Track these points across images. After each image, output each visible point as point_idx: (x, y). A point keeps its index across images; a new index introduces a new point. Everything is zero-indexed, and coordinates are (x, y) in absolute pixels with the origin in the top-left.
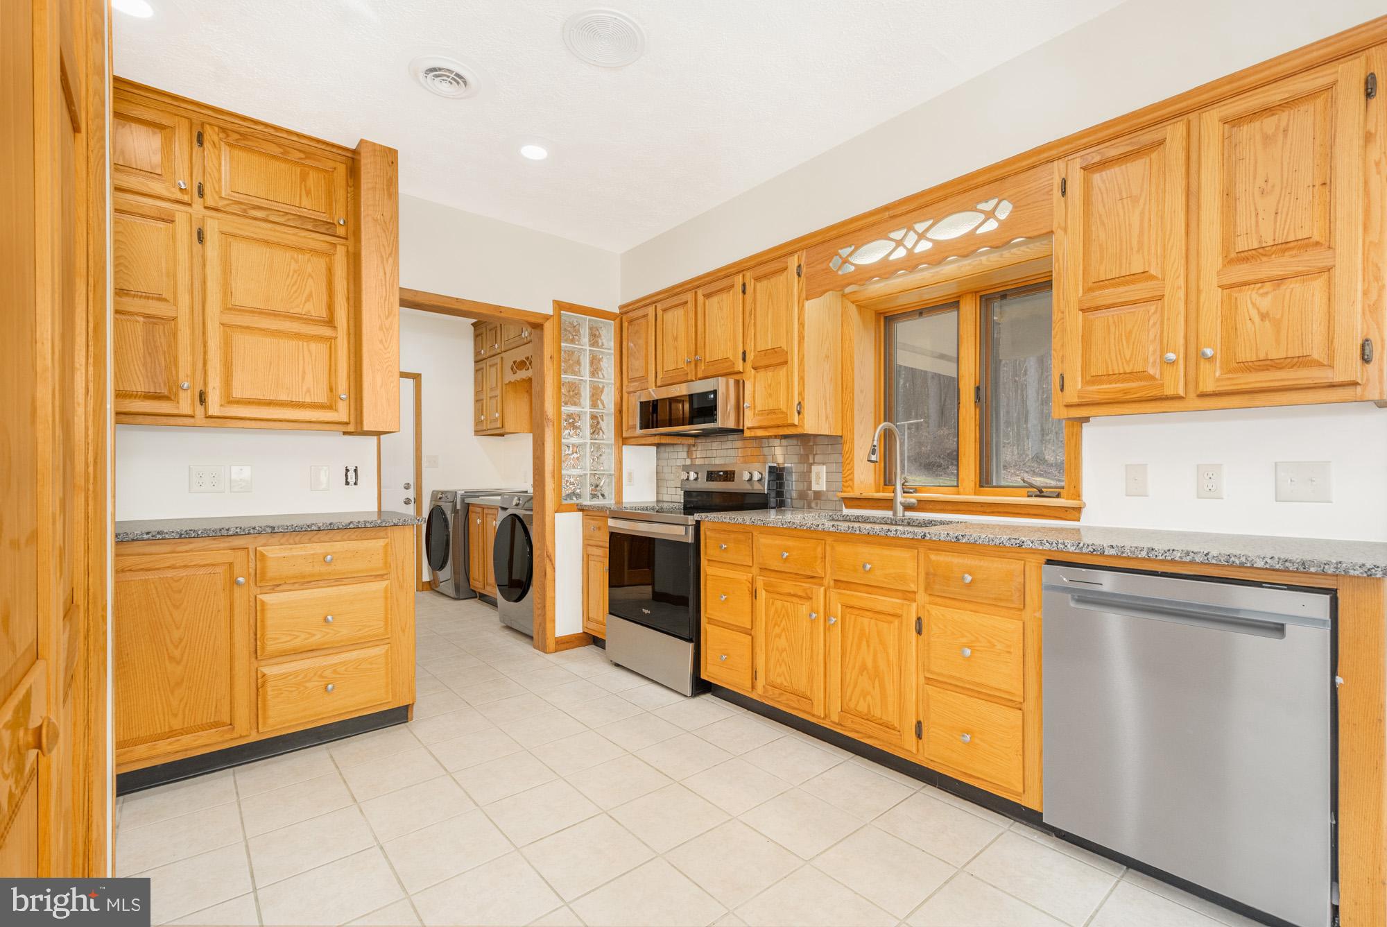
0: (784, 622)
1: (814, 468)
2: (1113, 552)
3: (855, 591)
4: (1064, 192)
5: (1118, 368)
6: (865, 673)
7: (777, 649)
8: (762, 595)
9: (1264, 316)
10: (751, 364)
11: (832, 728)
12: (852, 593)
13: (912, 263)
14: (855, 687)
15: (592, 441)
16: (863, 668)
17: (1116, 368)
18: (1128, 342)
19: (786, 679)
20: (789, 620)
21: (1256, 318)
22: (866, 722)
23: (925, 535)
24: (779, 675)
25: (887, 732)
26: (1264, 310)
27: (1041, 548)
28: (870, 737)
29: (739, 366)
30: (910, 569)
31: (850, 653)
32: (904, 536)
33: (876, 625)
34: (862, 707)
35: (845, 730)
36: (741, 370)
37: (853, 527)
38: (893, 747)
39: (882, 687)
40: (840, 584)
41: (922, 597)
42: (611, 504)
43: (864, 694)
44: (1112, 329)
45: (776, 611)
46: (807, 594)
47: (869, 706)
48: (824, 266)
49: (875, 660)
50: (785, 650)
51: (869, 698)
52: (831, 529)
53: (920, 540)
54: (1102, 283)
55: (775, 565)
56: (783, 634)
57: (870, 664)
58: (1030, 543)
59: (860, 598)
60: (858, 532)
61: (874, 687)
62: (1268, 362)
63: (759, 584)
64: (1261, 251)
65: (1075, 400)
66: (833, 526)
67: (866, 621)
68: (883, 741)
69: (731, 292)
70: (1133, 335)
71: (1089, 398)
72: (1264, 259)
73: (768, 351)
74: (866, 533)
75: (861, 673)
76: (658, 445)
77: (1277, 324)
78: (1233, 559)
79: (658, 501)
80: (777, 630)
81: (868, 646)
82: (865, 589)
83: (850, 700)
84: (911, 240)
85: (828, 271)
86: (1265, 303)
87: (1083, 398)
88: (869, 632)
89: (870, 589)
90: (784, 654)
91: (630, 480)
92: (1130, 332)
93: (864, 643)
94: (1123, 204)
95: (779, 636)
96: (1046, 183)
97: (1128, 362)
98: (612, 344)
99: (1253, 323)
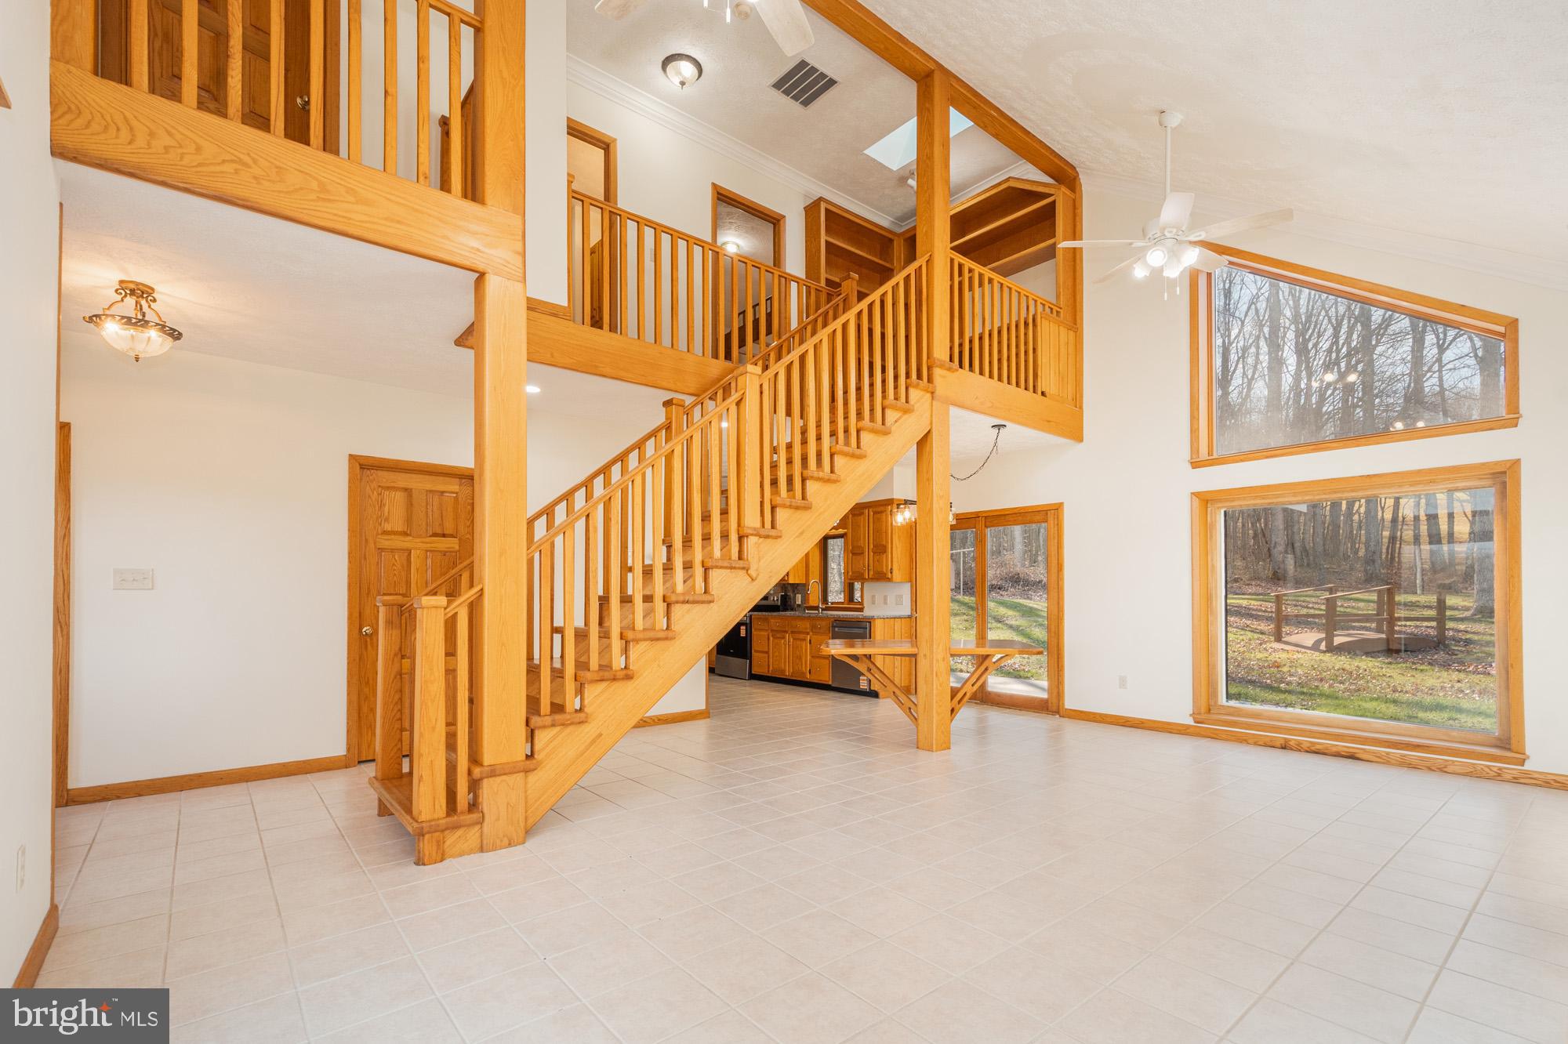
1: (797, 595)
7: (776, 656)
8: (771, 638)
30: (808, 626)
45: (776, 644)
46: (784, 637)
55: (775, 628)
59: (797, 636)
63: (771, 635)
90: (778, 657)
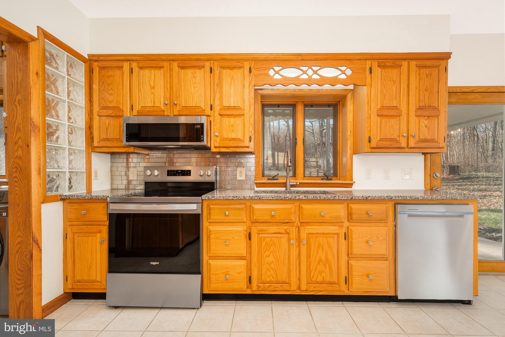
0: (272, 248)
1: (238, 169)
2: (421, 198)
3: (313, 226)
4: (371, 73)
5: (389, 136)
6: (321, 263)
7: (267, 263)
9: (426, 126)
10: (218, 112)
11: (300, 294)
12: (312, 227)
13: (309, 82)
14: (316, 270)
15: (70, 147)
16: (320, 260)
17: (388, 136)
18: (392, 128)
19: (273, 278)
20: (275, 246)
21: (424, 127)
22: (321, 285)
23: (352, 198)
24: (269, 276)
25: (332, 286)
26: (426, 125)
27: (398, 199)
28: (321, 291)
29: (208, 112)
31: (313, 256)
32: (342, 199)
33: (327, 240)
34: (320, 279)
35: (307, 292)
36: (210, 115)
37: (316, 197)
38: (333, 292)
39: (330, 267)
40: (303, 224)
41: (346, 224)
42: (83, 193)
43: (321, 273)
44: (387, 123)
45: (266, 243)
46: (286, 231)
47: (323, 277)
48: (265, 72)
49: (326, 255)
50: (273, 262)
51: (323, 274)
52: (304, 198)
53: (350, 200)
54: (384, 107)
56: (272, 254)
57: (323, 258)
58: (394, 197)
60: (319, 198)
61: (326, 268)
62: (426, 140)
64: (425, 107)
65: (375, 146)
66: (305, 196)
67: (321, 239)
68: (328, 291)
69: (202, 69)
70: (394, 126)
71: (380, 146)
72: (425, 110)
73: (230, 107)
74: (323, 198)
75: (319, 263)
76: (112, 154)
77: (429, 129)
78: (452, 197)
79: (112, 189)
80: (267, 253)
81: (323, 250)
82: (317, 224)
83: (313, 277)
84: (310, 72)
85: (268, 75)
86: (426, 122)
87: (378, 146)
88: (323, 244)
89: (321, 224)
90: (272, 265)
91: (96, 176)
92: (393, 125)
93: (320, 249)
94: (391, 82)
95: (268, 256)
96: (364, 67)
97: (392, 135)
98: (83, 79)
99: (423, 128)
